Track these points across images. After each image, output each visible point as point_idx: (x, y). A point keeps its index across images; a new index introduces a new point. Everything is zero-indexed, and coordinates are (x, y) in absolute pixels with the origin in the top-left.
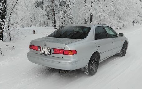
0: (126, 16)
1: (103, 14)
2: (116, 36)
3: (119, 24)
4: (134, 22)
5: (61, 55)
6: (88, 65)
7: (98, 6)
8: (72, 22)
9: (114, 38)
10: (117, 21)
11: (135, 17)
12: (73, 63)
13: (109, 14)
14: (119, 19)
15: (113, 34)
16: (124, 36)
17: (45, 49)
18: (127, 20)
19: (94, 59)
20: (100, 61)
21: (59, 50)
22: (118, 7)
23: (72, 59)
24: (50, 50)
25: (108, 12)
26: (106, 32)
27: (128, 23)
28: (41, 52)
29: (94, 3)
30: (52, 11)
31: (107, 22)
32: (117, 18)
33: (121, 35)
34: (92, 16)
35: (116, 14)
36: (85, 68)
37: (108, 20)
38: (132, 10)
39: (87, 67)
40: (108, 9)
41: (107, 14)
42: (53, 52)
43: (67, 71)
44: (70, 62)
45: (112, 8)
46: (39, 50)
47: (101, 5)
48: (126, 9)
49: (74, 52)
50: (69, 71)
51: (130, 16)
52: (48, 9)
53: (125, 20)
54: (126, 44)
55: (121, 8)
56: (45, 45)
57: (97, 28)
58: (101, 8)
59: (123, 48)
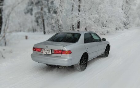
0: (109, 23)
1: (89, 21)
2: (100, 40)
3: (103, 30)
4: (117, 28)
5: (60, 55)
6: (79, 62)
7: (85, 15)
8: (60, 27)
9: (99, 42)
10: (102, 28)
11: (118, 24)
12: (69, 60)
13: (95, 22)
14: (103, 26)
15: (98, 39)
16: (106, 40)
17: (47, 50)
18: (110, 26)
19: (84, 58)
20: (88, 60)
21: (58, 51)
22: (102, 15)
23: (68, 57)
24: (51, 51)
25: (93, 20)
26: (92, 37)
27: (111, 29)
28: (43, 53)
29: (81, 11)
30: (41, 17)
31: (93, 29)
32: (101, 25)
33: (104, 40)
34: (79, 23)
35: (100, 21)
36: (77, 64)
37: (93, 26)
38: (114, 18)
39: (79, 64)
40: (93, 17)
41: (93, 21)
42: (53, 52)
43: (64, 66)
44: (67, 59)
45: (97, 16)
46: (41, 51)
47: (87, 13)
48: (109, 17)
49: (70, 52)
50: (66, 66)
51: (113, 23)
52: (37, 16)
53: (109, 27)
54: (108, 47)
55: (104, 16)
56: (47, 47)
57: (86, 34)
58: (87, 16)
59: (106, 50)
